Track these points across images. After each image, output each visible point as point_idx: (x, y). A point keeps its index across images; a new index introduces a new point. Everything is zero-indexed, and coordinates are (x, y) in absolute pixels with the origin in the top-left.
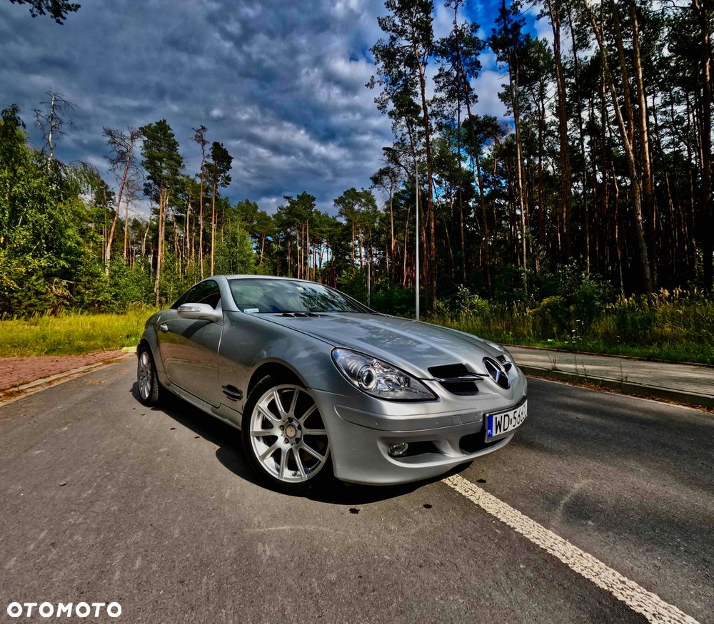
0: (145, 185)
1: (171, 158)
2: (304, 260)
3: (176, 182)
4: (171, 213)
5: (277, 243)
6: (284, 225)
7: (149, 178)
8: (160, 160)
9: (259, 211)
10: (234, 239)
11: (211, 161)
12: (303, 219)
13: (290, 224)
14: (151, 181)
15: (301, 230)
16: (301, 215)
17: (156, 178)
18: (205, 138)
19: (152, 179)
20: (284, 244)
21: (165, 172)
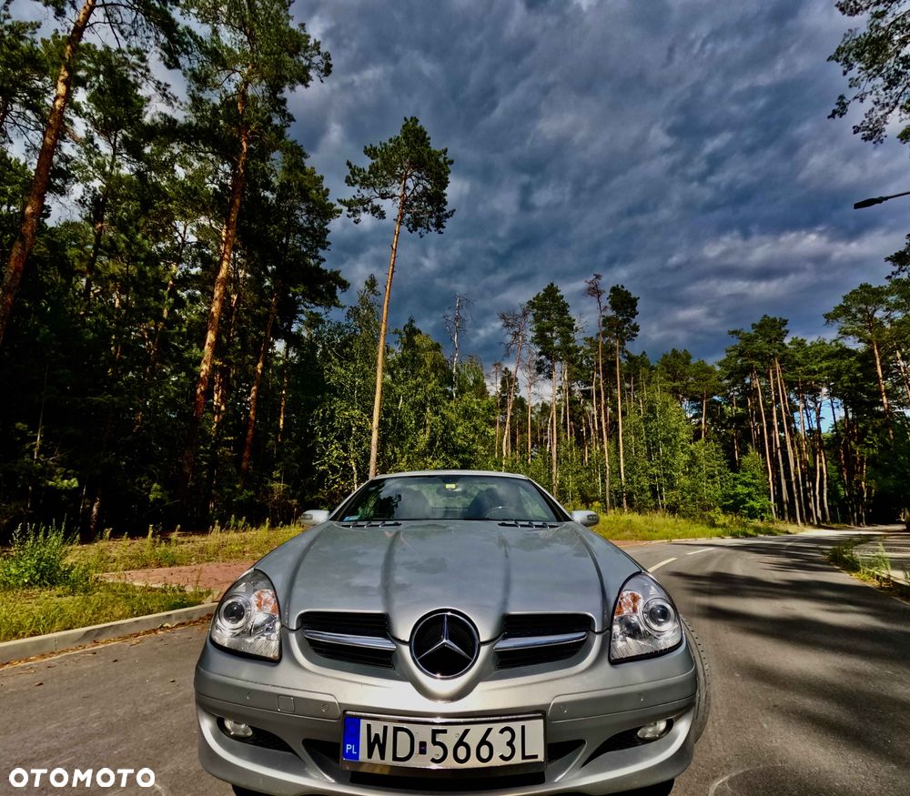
0: (537, 363)
1: (560, 323)
2: (789, 424)
3: (569, 351)
4: (577, 388)
5: (730, 403)
6: (738, 374)
7: (540, 354)
8: (551, 330)
9: (694, 361)
10: (651, 410)
11: (610, 313)
12: (766, 359)
13: (747, 370)
14: (543, 357)
15: (768, 378)
16: (761, 354)
17: (548, 352)
18: (600, 288)
19: (544, 354)
20: (742, 404)
21: (557, 343)
